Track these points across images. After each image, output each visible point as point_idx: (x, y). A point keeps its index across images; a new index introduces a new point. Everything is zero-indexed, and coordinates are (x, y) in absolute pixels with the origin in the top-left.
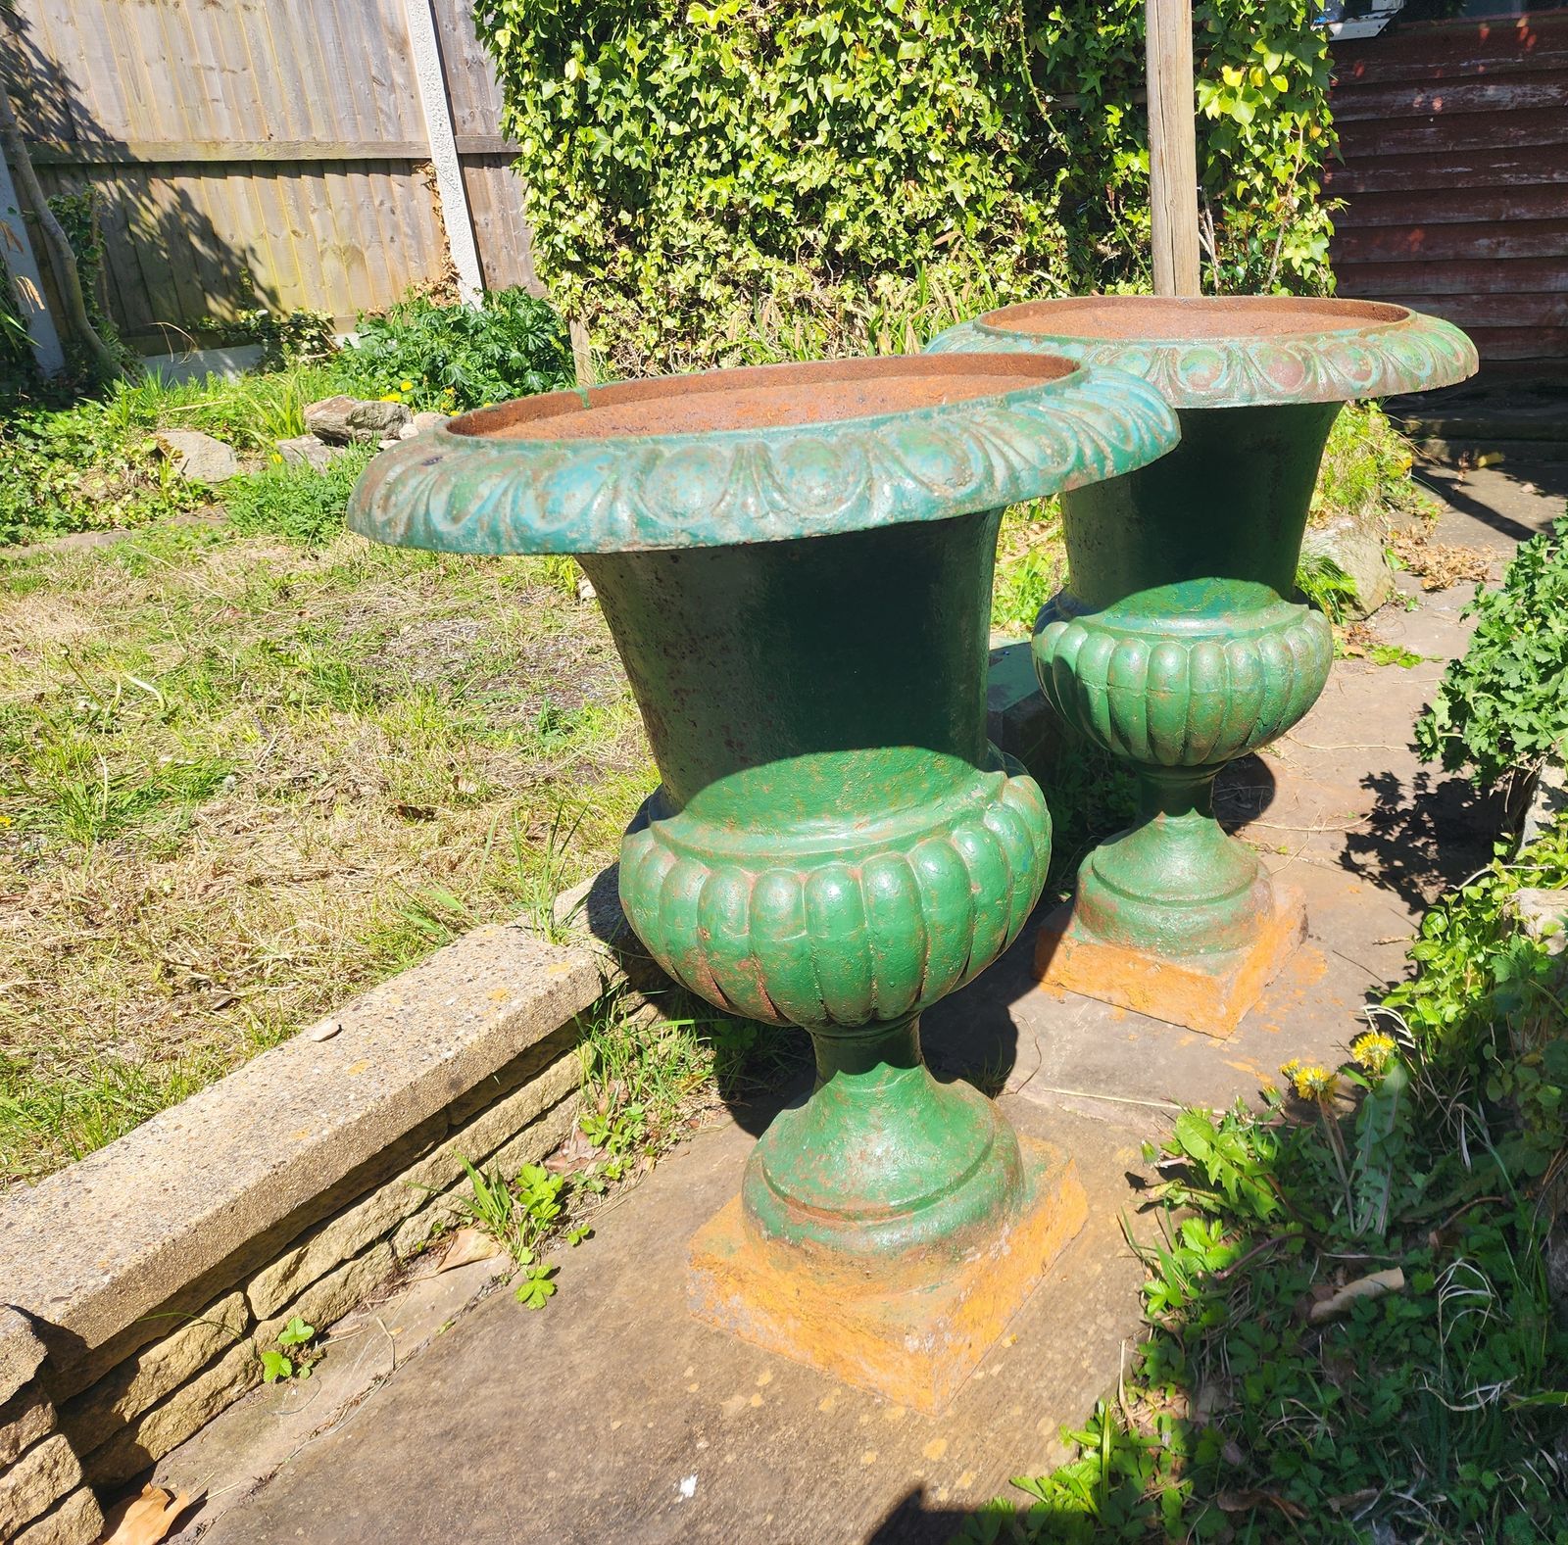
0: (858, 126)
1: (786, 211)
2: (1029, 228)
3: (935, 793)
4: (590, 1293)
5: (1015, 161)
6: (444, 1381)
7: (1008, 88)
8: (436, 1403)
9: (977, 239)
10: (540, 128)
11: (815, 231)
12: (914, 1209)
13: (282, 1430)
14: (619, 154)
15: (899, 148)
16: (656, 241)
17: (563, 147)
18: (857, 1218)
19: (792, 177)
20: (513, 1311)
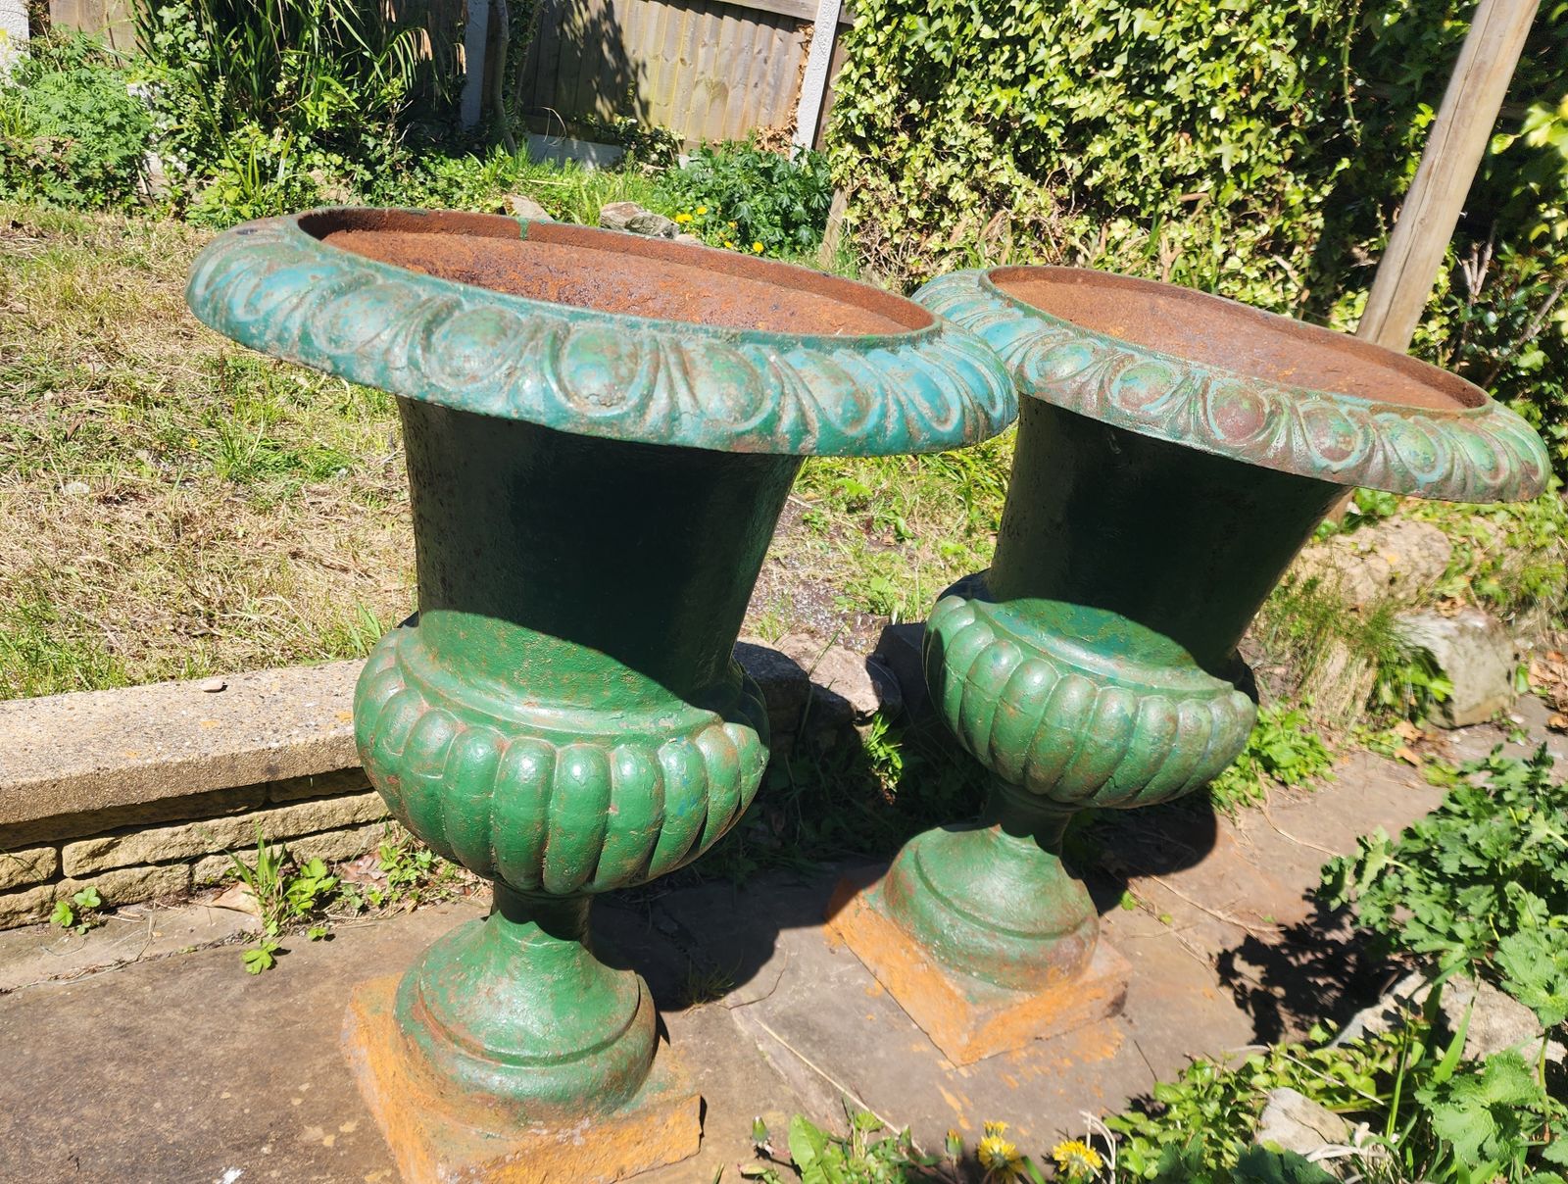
0: (1154, 67)
1: (1053, 134)
2: (1287, 211)
3: (616, 705)
4: (294, 983)
5: (1299, 138)
6: (154, 989)
7: (1323, 61)
8: (136, 1003)
9: (1230, 208)
10: (877, 8)
11: (1075, 161)
12: (504, 1062)
13: (39, 963)
14: (929, 46)
15: (1186, 98)
16: (931, 134)
17: (888, 29)
18: (454, 1041)
19: (1072, 103)
20: (236, 965)
